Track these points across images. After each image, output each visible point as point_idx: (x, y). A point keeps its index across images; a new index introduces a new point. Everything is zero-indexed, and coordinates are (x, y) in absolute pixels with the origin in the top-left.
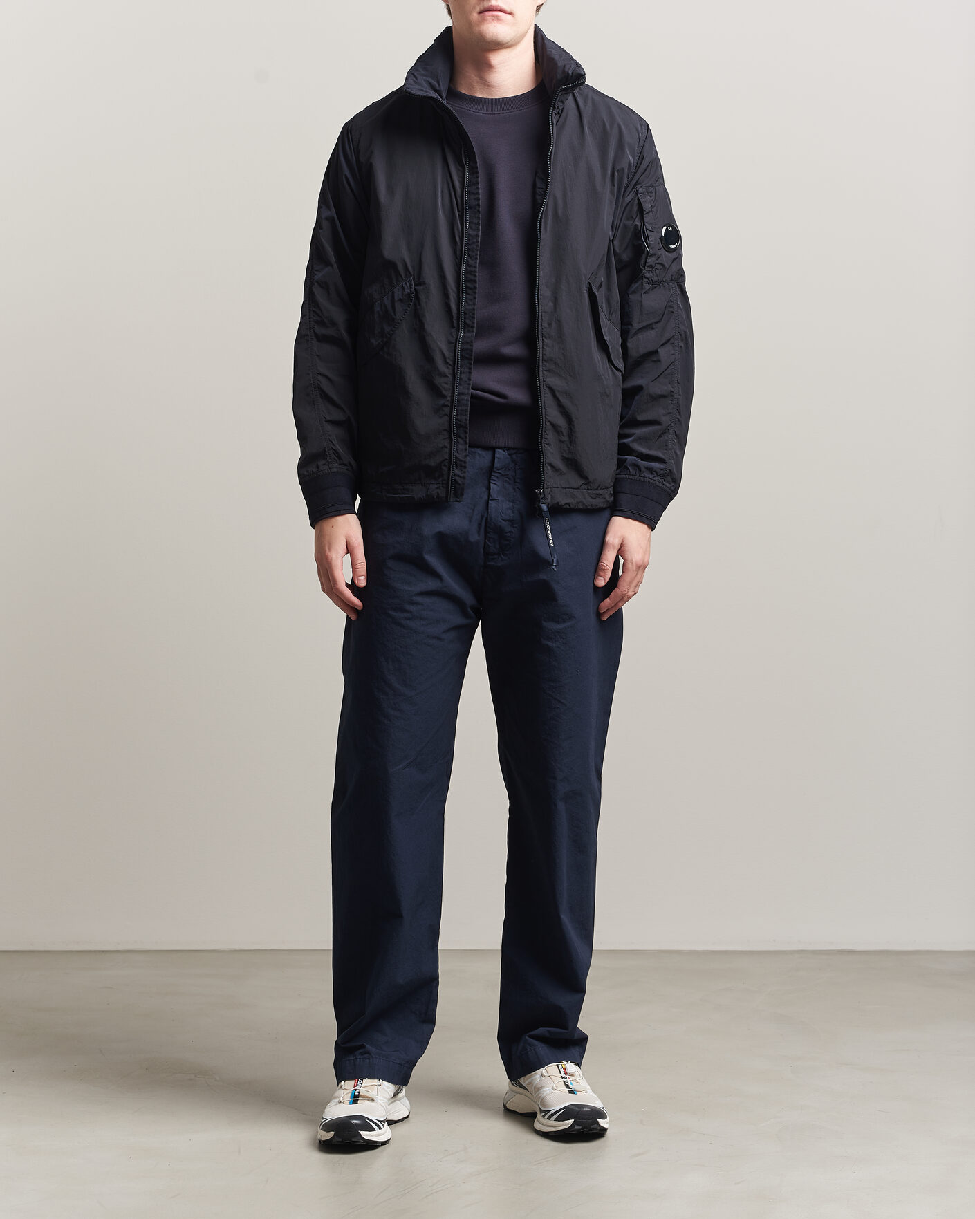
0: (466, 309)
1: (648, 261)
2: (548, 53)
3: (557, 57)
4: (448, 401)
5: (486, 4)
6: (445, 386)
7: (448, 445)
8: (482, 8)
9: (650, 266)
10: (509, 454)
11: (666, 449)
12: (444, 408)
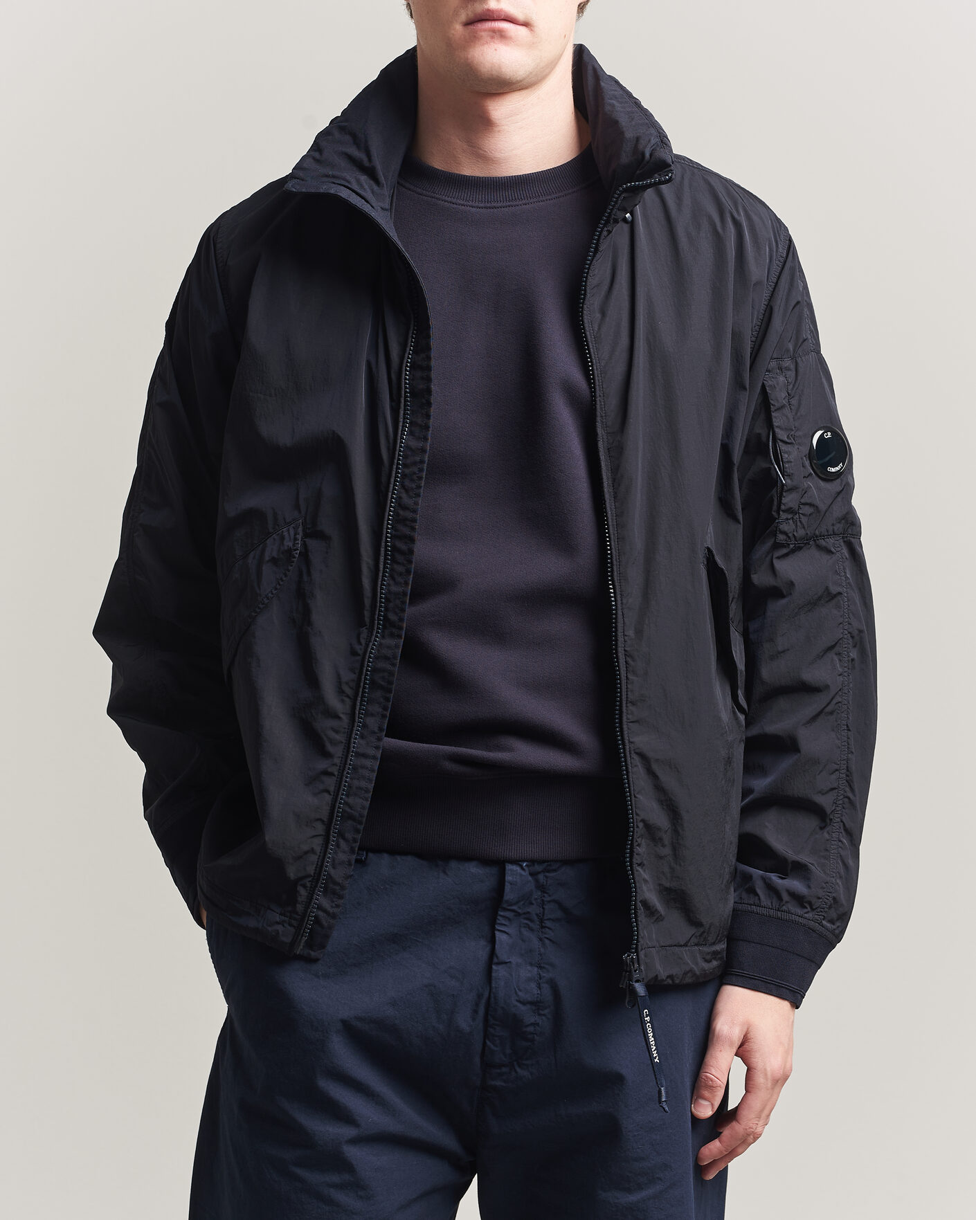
0: (389, 592)
1: (784, 500)
2: (608, 108)
3: (623, 120)
4: (335, 765)
5: (479, 8)
6: (332, 734)
7: (318, 849)
8: (471, 15)
9: (789, 511)
10: (531, 874)
11: (825, 858)
12: (325, 778)
